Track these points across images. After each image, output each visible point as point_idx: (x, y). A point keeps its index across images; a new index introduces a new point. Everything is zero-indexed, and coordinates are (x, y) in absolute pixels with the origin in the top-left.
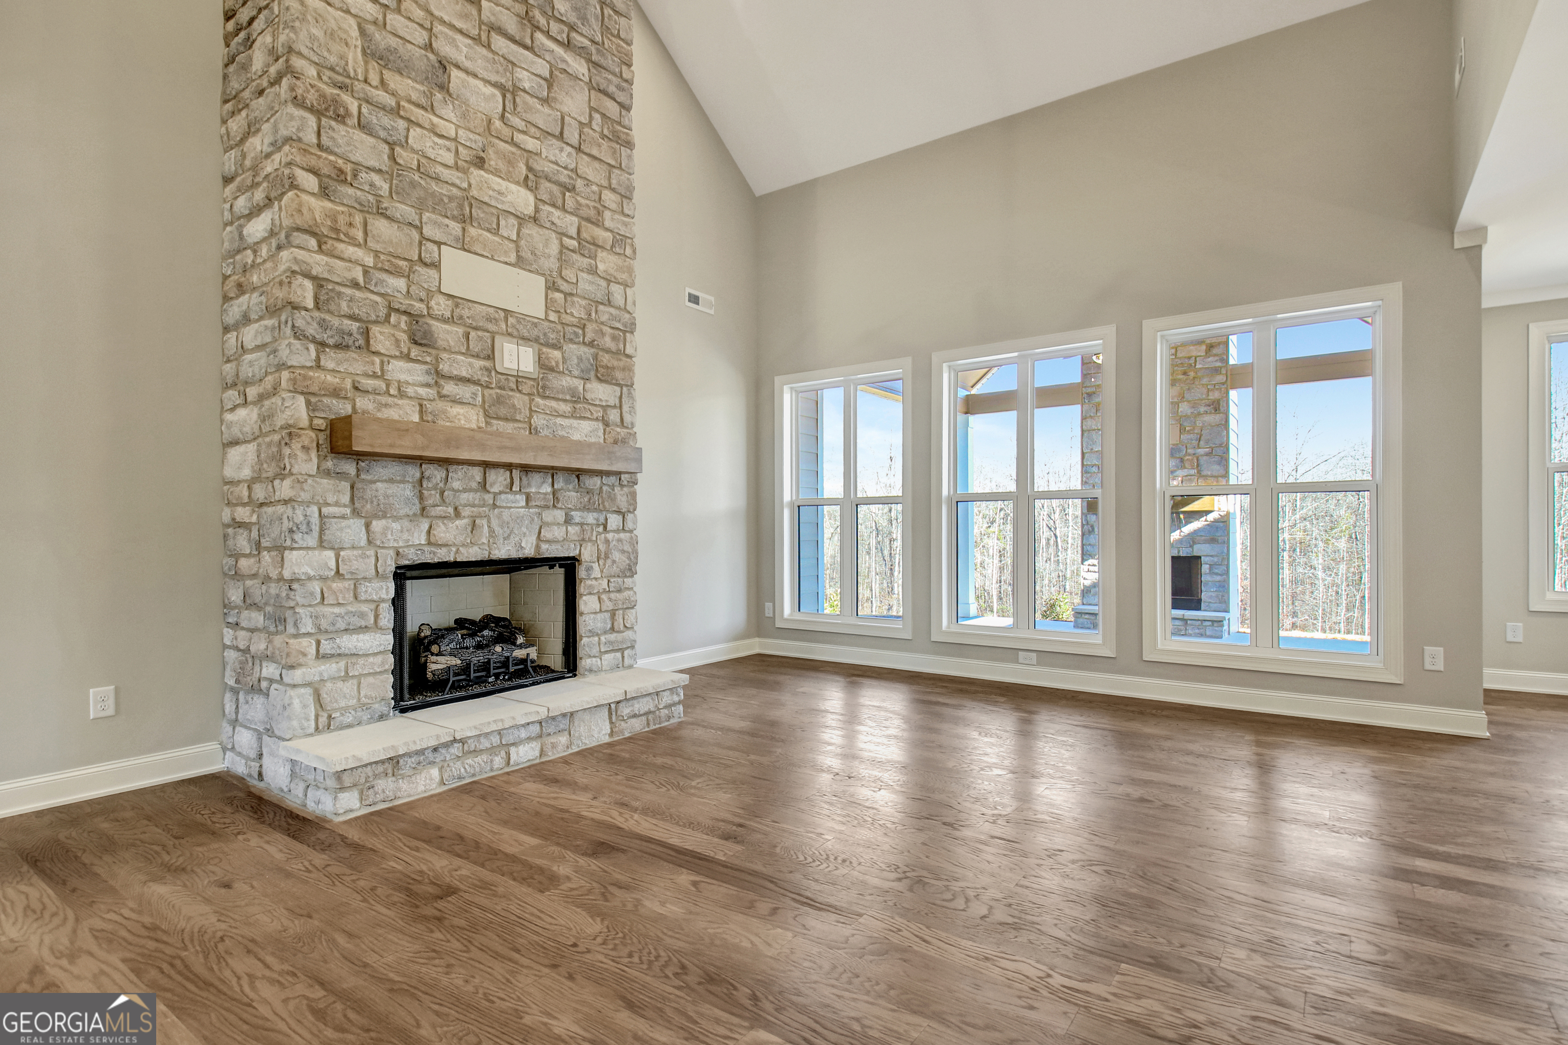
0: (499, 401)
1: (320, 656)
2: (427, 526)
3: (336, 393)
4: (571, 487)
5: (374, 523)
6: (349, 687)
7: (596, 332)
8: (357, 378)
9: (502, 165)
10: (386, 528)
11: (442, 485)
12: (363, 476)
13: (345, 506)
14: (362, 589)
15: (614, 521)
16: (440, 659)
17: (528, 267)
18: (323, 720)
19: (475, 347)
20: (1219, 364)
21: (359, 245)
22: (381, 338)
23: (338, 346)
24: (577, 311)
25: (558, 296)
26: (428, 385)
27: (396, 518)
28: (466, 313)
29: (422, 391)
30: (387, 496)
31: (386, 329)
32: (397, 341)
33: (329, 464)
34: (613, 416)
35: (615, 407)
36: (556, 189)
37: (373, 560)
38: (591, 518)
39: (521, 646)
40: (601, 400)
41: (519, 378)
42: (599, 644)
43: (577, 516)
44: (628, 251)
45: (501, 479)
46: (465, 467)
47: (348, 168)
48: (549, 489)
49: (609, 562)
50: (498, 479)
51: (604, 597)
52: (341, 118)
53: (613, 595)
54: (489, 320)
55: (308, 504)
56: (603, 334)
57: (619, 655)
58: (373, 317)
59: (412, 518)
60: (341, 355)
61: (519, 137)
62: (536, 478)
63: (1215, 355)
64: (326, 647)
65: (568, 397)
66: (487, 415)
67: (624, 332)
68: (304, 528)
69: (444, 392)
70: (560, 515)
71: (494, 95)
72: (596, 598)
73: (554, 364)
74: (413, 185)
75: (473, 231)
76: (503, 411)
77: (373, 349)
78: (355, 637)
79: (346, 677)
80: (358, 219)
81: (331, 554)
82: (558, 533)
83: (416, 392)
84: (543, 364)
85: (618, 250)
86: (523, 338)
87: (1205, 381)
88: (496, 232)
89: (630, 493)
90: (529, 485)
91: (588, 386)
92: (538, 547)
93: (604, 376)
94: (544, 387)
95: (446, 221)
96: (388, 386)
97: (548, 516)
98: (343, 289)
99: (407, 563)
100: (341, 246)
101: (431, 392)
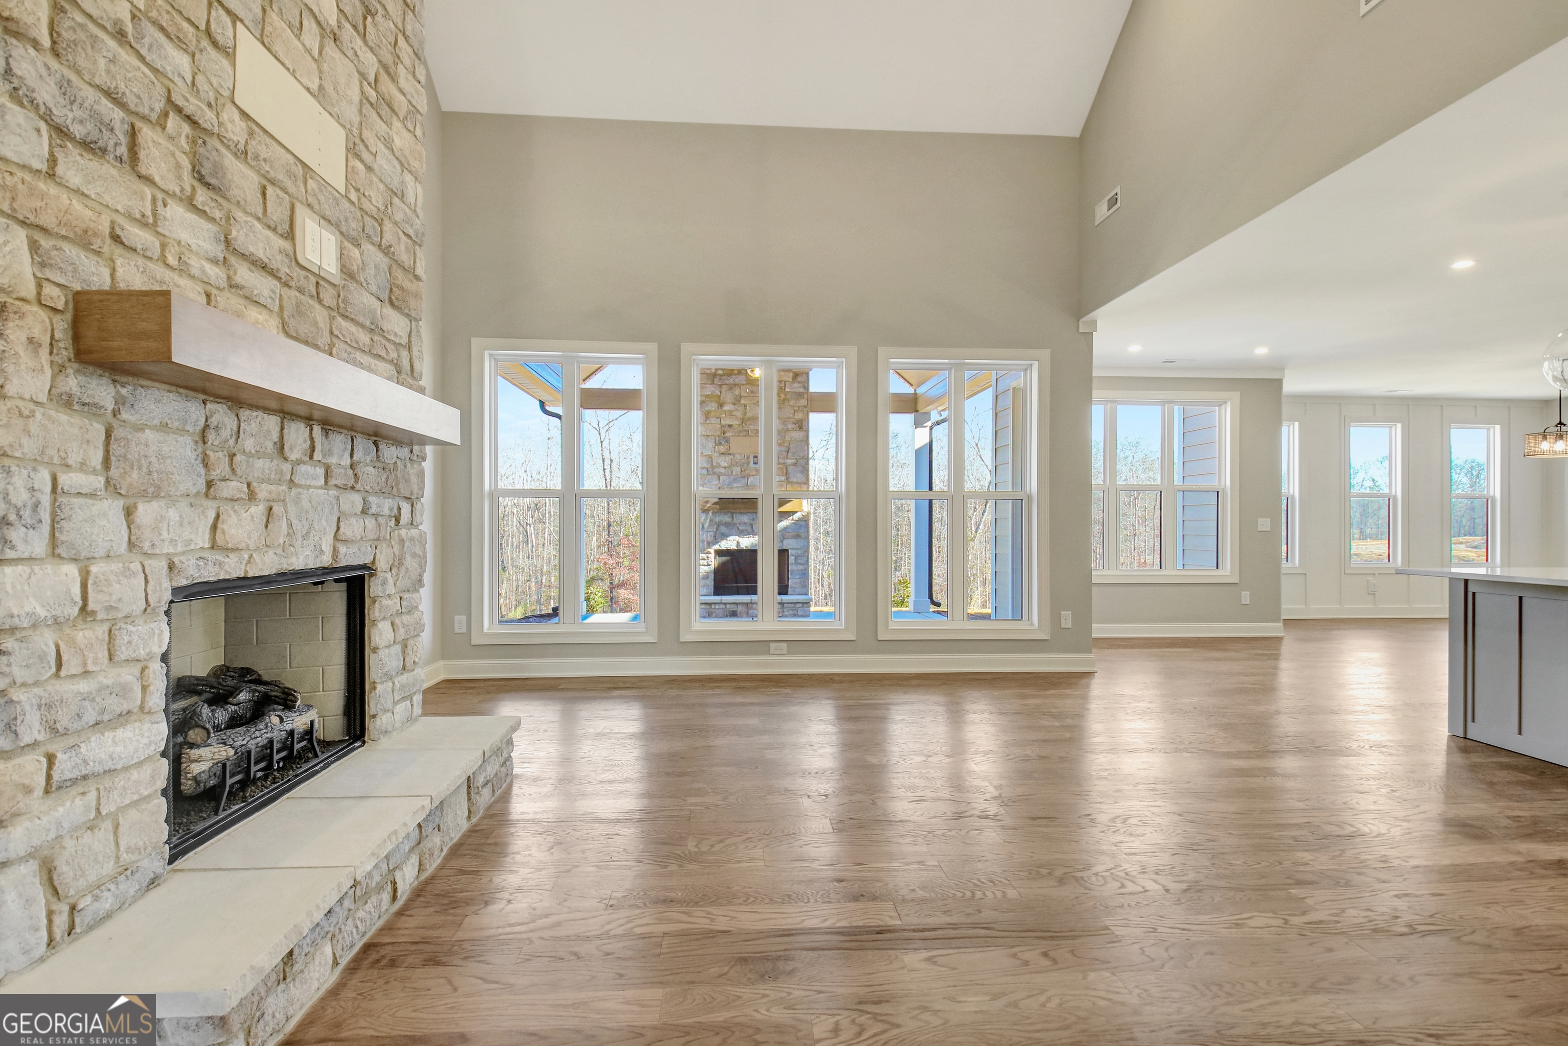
0: (298, 310)
1: (52, 788)
2: (212, 515)
3: (85, 239)
4: (369, 459)
5: (141, 507)
6: (101, 841)
8: (120, 220)
10: (158, 519)
11: (232, 442)
12: (124, 415)
13: (95, 472)
14: (122, 639)
15: (406, 511)
16: (204, 752)
17: (329, 108)
18: (61, 921)
19: (272, 213)
20: (802, 390)
22: (154, 154)
23: (89, 146)
24: (376, 197)
25: (358, 165)
26: (214, 261)
27: (172, 500)
28: (262, 151)
29: (209, 271)
30: (161, 457)
31: (162, 140)
32: (176, 167)
33: (69, 383)
34: (406, 360)
35: (406, 348)
37: (140, 581)
38: (385, 507)
39: (299, 711)
40: (396, 335)
41: (320, 280)
42: (393, 691)
43: (374, 503)
44: (418, 132)
45: (301, 439)
46: (260, 413)
48: (349, 461)
49: (403, 570)
50: (298, 440)
51: (397, 621)
53: (404, 619)
54: (291, 175)
55: (35, 464)
56: (397, 240)
57: (409, 704)
58: (144, 110)
59: (194, 500)
60: (92, 163)
62: (338, 441)
63: (799, 382)
64: (63, 767)
65: (368, 323)
66: (285, 331)
67: (416, 246)
68: (26, 516)
69: (238, 279)
70: (358, 502)
72: (390, 623)
73: (354, 268)
75: (273, 19)
76: (304, 329)
77: (143, 170)
79: (97, 821)
81: (73, 571)
82: (355, 528)
83: (203, 271)
84: (344, 267)
85: (409, 125)
86: (325, 219)
87: (792, 403)
88: (299, 35)
90: (330, 453)
91: (384, 311)
92: (336, 550)
93: (397, 301)
94: (344, 302)
96: (163, 246)
97: (347, 502)
99: (184, 582)
101: (220, 276)
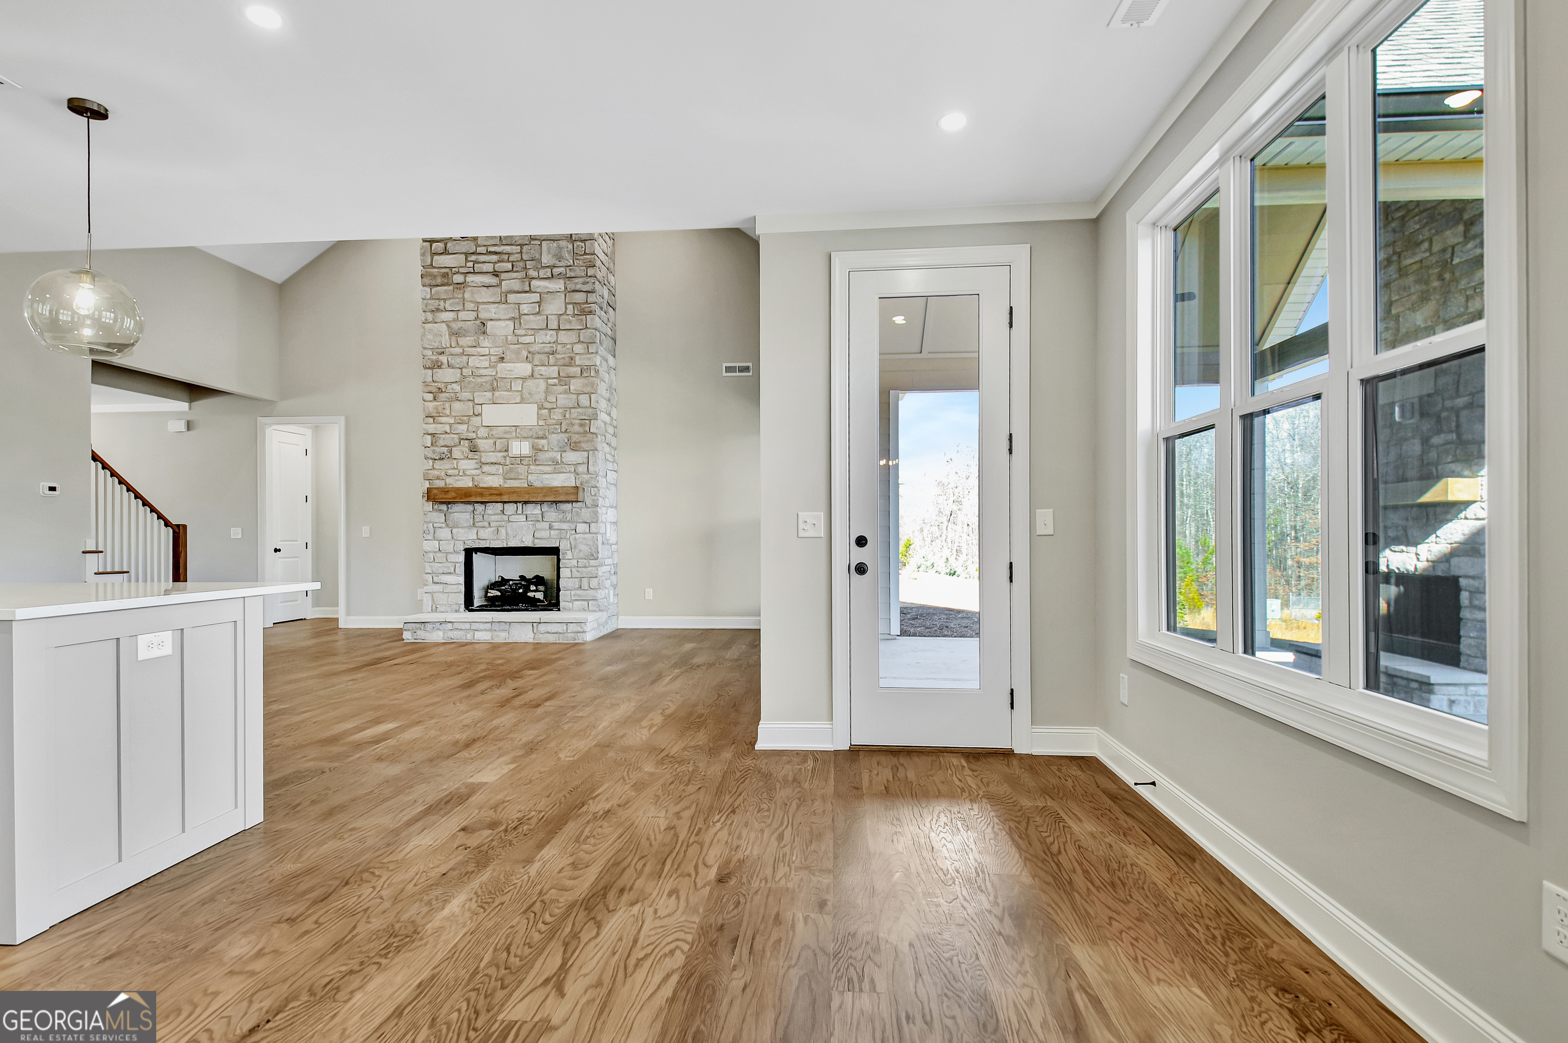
0: (511, 470)
1: (434, 583)
2: (476, 532)
3: (438, 478)
4: (552, 509)
5: (454, 530)
6: (444, 596)
7: (568, 425)
8: (447, 471)
9: (513, 356)
10: (458, 532)
11: (483, 513)
12: (448, 510)
13: (443, 523)
14: (448, 557)
15: (581, 527)
16: (492, 591)
17: (527, 402)
18: (434, 607)
19: (498, 447)
21: (448, 416)
22: (456, 453)
23: (440, 459)
24: (557, 415)
25: (545, 412)
26: (476, 469)
27: (463, 528)
28: (494, 432)
29: (474, 472)
30: (458, 519)
31: (457, 448)
32: (463, 452)
33: (436, 507)
34: (582, 469)
35: (583, 463)
36: (544, 357)
37: (452, 545)
38: (565, 526)
39: (533, 591)
40: (572, 461)
41: (522, 458)
42: (572, 595)
43: (556, 525)
44: (593, 373)
45: (512, 508)
46: (492, 504)
47: (442, 386)
48: (539, 512)
49: (577, 551)
50: (509, 508)
51: (573, 570)
52: (439, 367)
53: (580, 569)
54: (506, 433)
55: (429, 523)
56: (572, 424)
57: (586, 603)
58: (453, 444)
59: (470, 527)
60: (442, 462)
61: (521, 340)
62: (530, 506)
64: (436, 579)
65: (550, 463)
66: (505, 479)
67: (590, 420)
68: (427, 532)
69: (483, 471)
70: (546, 525)
71: (507, 325)
72: (569, 570)
73: (541, 447)
74: (469, 382)
75: (497, 394)
76: (512, 475)
77: (453, 457)
78: (448, 576)
79: (443, 592)
80: (447, 405)
81: (437, 542)
82: (545, 534)
83: (470, 473)
84: (536, 449)
85: (585, 375)
86: (525, 438)
88: (510, 390)
89: (593, 511)
90: (526, 510)
91: (564, 455)
92: (533, 541)
93: (575, 447)
94: (535, 461)
95: (485, 393)
96: (459, 472)
97: (539, 525)
98: (441, 436)
100: (440, 418)
101: (478, 472)
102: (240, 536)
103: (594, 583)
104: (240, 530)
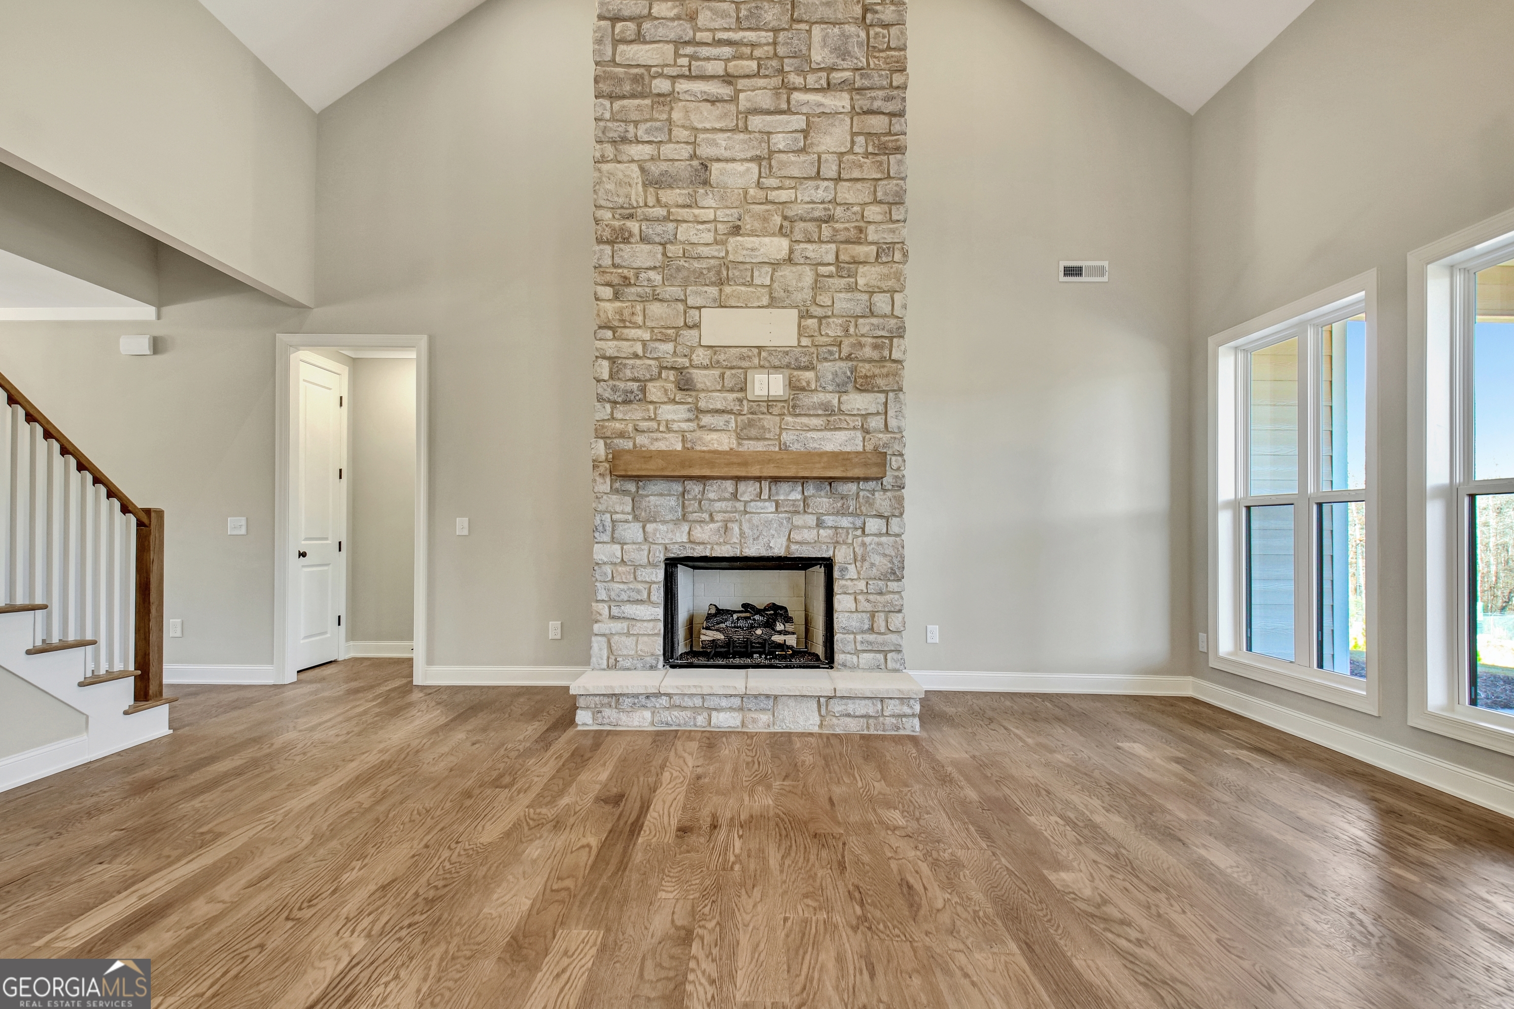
0: (750, 424)
1: (612, 617)
2: (687, 529)
3: (622, 435)
4: (823, 493)
5: (648, 526)
6: (630, 642)
7: (853, 345)
8: (637, 423)
9: (757, 225)
10: (656, 530)
11: (699, 496)
12: (640, 492)
13: (629, 514)
14: (639, 573)
15: (873, 525)
16: (709, 632)
17: (780, 305)
18: (612, 661)
19: (729, 383)
21: (640, 327)
22: (654, 391)
23: (626, 402)
24: (833, 330)
25: (812, 323)
26: (689, 420)
27: (664, 522)
28: (722, 357)
29: (685, 426)
30: (656, 506)
31: (658, 384)
32: (666, 391)
33: (617, 485)
34: (875, 423)
35: (878, 413)
36: (811, 227)
37: (646, 553)
38: (845, 522)
39: (780, 633)
40: (858, 409)
41: (770, 403)
42: (855, 642)
43: (829, 520)
44: (898, 256)
45: (751, 489)
46: (719, 482)
47: (631, 274)
48: (799, 497)
49: (866, 565)
50: (748, 490)
51: (860, 597)
52: (626, 241)
53: (871, 597)
54: (742, 358)
55: (603, 512)
56: (861, 345)
57: (880, 657)
58: (648, 376)
59: (676, 522)
60: (627, 407)
61: (773, 195)
62: (785, 487)
64: (615, 611)
65: (820, 412)
66: (739, 438)
67: (891, 339)
68: (601, 528)
69: (702, 424)
70: (811, 520)
71: (748, 170)
72: (852, 597)
73: (804, 384)
74: (678, 269)
75: (727, 289)
76: (753, 432)
77: (648, 400)
78: (635, 606)
79: (628, 634)
80: (639, 308)
81: (618, 547)
82: (809, 535)
83: (679, 427)
84: (794, 387)
85: (884, 259)
86: (775, 367)
88: (751, 284)
89: (895, 497)
90: (777, 494)
91: (844, 398)
92: (788, 547)
93: (865, 386)
94: (794, 407)
95: (706, 288)
96: (659, 425)
97: (798, 520)
98: (627, 361)
99: (672, 555)
100: (626, 331)
101: (692, 425)
102: (243, 531)
103: (896, 621)
104: (243, 521)
